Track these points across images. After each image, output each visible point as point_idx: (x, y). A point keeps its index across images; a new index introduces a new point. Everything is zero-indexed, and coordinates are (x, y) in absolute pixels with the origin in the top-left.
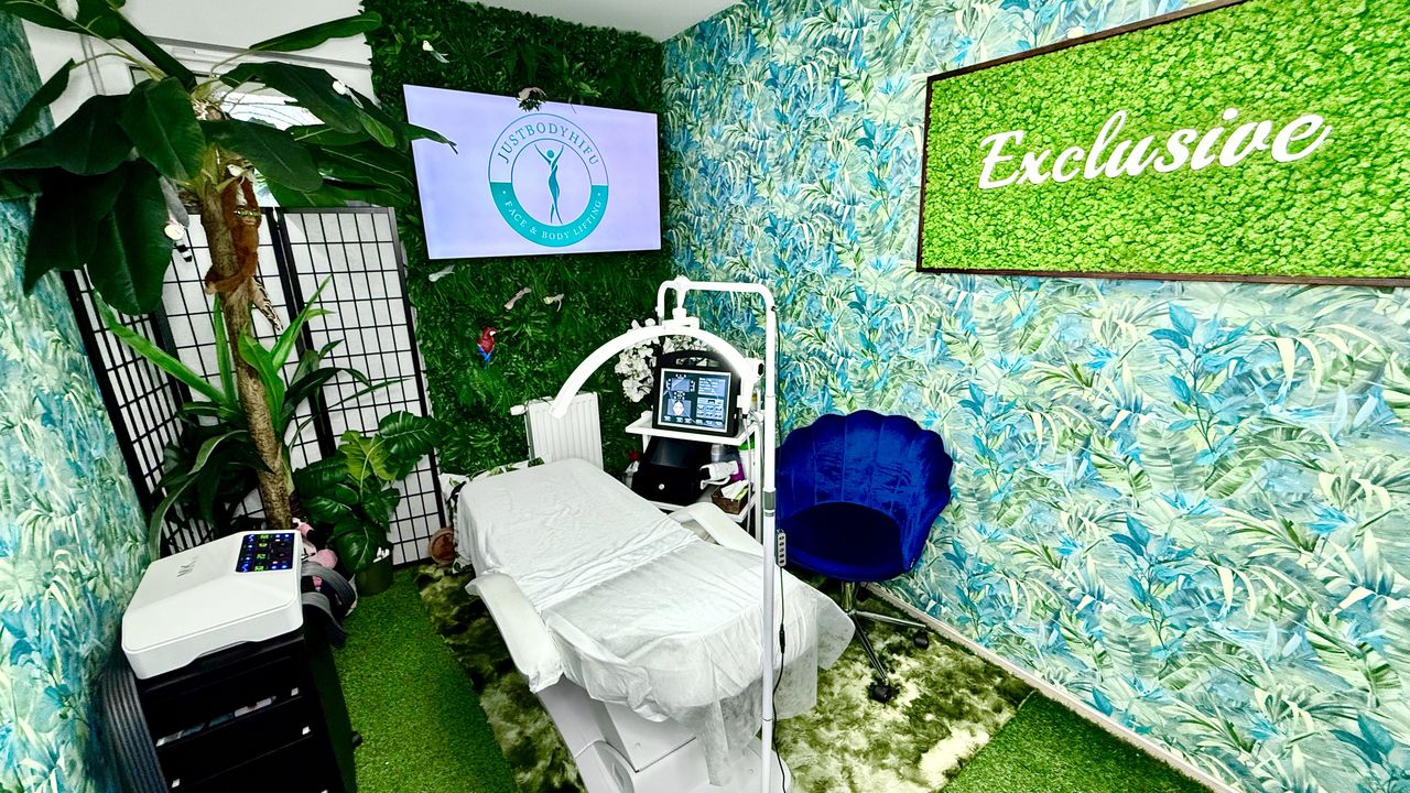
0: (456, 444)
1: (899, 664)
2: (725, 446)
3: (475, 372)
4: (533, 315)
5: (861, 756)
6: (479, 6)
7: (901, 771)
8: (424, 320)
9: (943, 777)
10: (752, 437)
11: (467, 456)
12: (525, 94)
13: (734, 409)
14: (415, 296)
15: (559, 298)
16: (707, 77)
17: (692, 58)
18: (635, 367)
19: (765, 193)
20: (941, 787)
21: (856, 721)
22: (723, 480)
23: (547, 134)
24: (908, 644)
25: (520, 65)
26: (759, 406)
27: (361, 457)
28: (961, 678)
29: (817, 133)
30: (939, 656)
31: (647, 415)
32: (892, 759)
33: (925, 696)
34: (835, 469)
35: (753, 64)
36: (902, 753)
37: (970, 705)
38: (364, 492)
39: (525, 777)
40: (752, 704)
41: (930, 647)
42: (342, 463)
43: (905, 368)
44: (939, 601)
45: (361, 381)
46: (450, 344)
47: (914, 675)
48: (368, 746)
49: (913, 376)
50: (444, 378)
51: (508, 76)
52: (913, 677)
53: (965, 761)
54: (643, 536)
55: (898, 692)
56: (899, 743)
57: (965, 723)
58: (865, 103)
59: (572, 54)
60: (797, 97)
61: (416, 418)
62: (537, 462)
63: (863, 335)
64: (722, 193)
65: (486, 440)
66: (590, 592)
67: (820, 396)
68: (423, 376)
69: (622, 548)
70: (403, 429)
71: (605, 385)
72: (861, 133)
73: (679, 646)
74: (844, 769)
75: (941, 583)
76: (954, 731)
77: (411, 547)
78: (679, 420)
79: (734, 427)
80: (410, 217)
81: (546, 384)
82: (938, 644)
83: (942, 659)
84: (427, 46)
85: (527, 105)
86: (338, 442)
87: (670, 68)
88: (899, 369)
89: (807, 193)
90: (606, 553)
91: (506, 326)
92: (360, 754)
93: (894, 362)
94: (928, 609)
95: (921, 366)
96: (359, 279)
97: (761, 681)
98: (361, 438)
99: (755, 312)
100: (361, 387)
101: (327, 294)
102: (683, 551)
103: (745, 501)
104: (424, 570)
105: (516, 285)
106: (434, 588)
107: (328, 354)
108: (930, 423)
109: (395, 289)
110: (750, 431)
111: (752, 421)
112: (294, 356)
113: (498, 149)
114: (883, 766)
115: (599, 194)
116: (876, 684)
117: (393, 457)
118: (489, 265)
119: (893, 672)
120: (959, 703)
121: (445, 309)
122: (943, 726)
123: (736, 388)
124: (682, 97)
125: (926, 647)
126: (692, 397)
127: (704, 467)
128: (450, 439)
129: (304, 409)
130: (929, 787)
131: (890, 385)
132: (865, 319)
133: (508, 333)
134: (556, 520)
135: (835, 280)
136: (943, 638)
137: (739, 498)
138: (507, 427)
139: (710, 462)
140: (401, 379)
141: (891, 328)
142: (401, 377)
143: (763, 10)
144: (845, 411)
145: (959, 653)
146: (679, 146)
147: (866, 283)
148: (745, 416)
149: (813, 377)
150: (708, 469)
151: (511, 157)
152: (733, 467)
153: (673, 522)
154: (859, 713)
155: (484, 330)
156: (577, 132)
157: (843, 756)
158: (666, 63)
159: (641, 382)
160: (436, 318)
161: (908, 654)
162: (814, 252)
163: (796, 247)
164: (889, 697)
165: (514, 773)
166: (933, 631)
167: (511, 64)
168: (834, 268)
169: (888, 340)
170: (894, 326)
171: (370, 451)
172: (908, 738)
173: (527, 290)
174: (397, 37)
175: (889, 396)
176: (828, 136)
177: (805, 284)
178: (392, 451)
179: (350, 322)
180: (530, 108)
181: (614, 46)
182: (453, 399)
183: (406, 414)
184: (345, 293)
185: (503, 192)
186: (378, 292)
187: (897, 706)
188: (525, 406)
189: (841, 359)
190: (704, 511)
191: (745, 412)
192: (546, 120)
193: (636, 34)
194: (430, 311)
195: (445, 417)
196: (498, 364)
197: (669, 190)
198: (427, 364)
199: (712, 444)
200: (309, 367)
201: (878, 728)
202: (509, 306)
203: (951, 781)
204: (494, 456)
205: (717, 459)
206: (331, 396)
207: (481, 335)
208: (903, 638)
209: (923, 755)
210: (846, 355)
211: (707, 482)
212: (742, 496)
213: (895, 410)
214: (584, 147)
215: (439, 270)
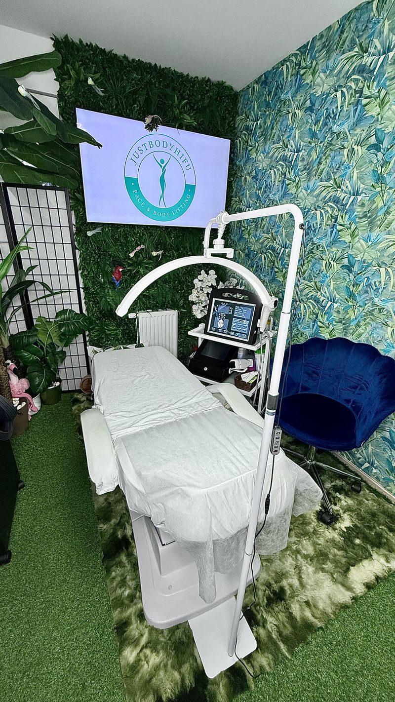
0: (97, 331)
1: (340, 500)
2: (247, 350)
3: (110, 291)
4: (145, 261)
5: (309, 559)
6: (125, 57)
7: (335, 576)
8: (83, 259)
9: (364, 587)
10: (264, 346)
11: (103, 338)
12: (148, 120)
13: (255, 328)
14: (79, 244)
15: (160, 252)
16: (265, 112)
17: (257, 99)
18: (200, 298)
19: (293, 191)
20: (362, 594)
21: (308, 534)
22: (243, 370)
23: (161, 148)
24: (347, 488)
25: (148, 100)
26: (271, 328)
27: (46, 331)
28: (382, 518)
29: (337, 144)
30: (367, 500)
31: (202, 326)
32: (328, 566)
33: (355, 526)
34: (315, 373)
35: (298, 97)
36: (336, 562)
37: (387, 539)
38: (47, 350)
39: (103, 527)
40: (238, 543)
41: (361, 493)
42: (35, 334)
43: (376, 313)
44: (372, 465)
45: (48, 290)
46: (97, 274)
47: (348, 509)
48: (27, 489)
49: (381, 318)
50: (93, 293)
51: (141, 108)
52: (349, 511)
53: (380, 578)
54: (189, 398)
55: (337, 519)
56: (335, 555)
57: (383, 551)
58: (380, 116)
59: (181, 95)
60: (326, 118)
61: (76, 314)
62: (141, 346)
63: (347, 288)
64: (265, 192)
65: (114, 330)
66: (147, 431)
67: (311, 326)
68: (82, 290)
69: (173, 405)
70: (69, 319)
71: (183, 307)
72: (373, 140)
73: (188, 496)
74: (296, 567)
75: (376, 455)
76: (375, 556)
77: (71, 382)
78: (220, 330)
79: (253, 340)
80: (77, 195)
81: (150, 303)
82: (367, 491)
83: (370, 503)
84: (90, 82)
85: (150, 127)
86: (35, 322)
87: (242, 109)
88: (371, 313)
89: (323, 188)
90: (164, 406)
91: (129, 266)
92: (21, 494)
93: (368, 307)
94: (363, 468)
95: (388, 312)
96: (47, 230)
97: (247, 528)
98: (47, 321)
99: (276, 270)
100: (48, 293)
101: (30, 238)
102: (210, 413)
103: (254, 384)
104: (76, 396)
105: (137, 243)
106: (80, 406)
107: (31, 273)
108: (389, 351)
109: (67, 239)
110: (263, 342)
111: (266, 337)
112: (12, 271)
113: (131, 156)
114: (323, 570)
115: (190, 190)
116: (323, 510)
117: (63, 334)
118: (122, 229)
119: (335, 505)
120: (379, 536)
121: (95, 253)
122: (367, 550)
123: (258, 315)
124: (247, 128)
125: (359, 492)
126: (230, 317)
127: (232, 361)
128: (94, 328)
129: (17, 302)
130: (354, 592)
131: (362, 323)
132: (352, 277)
133: (129, 270)
134: (140, 381)
135: (334, 249)
136: (371, 488)
137: (251, 382)
138: (126, 324)
139: (236, 357)
140: (69, 291)
141: (370, 284)
142: (69, 290)
143: (311, 54)
144: (327, 337)
145: (381, 500)
146: (242, 163)
147: (357, 252)
148: (261, 333)
149: (308, 313)
150: (234, 362)
151: (138, 161)
152: (250, 363)
153: (208, 392)
154: (310, 528)
155: (116, 268)
156: (180, 148)
157: (296, 557)
158: (240, 105)
159: (203, 307)
160: (91, 258)
161: (347, 494)
162: (322, 231)
163: (310, 227)
164: (331, 522)
165: (97, 524)
166: (364, 482)
167: (142, 99)
168: (334, 242)
169: (366, 292)
170: (373, 283)
171: (51, 329)
172: (340, 553)
173: (142, 246)
174: (72, 73)
175: (360, 330)
176: (346, 145)
177: (312, 252)
178: (62, 331)
179: (43, 255)
180: (152, 130)
181: (208, 91)
182: (98, 305)
183: (71, 311)
184: (40, 239)
185: (132, 184)
186: (58, 239)
187: (336, 529)
188: (137, 314)
189: (330, 303)
190: (227, 389)
191: (262, 330)
192: (161, 139)
193: (223, 83)
194: (87, 254)
195: (93, 315)
196: (124, 288)
197: (232, 191)
198: (85, 284)
199: (239, 347)
200: (20, 278)
201: (321, 541)
202: (132, 255)
203: (369, 591)
204: (118, 340)
205: (241, 356)
206: (32, 296)
207: (114, 270)
208: (344, 483)
209: (352, 568)
210: (333, 301)
211: (233, 369)
212: (253, 381)
213: (363, 340)
214: (183, 159)
215: (93, 230)
